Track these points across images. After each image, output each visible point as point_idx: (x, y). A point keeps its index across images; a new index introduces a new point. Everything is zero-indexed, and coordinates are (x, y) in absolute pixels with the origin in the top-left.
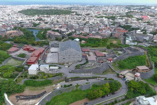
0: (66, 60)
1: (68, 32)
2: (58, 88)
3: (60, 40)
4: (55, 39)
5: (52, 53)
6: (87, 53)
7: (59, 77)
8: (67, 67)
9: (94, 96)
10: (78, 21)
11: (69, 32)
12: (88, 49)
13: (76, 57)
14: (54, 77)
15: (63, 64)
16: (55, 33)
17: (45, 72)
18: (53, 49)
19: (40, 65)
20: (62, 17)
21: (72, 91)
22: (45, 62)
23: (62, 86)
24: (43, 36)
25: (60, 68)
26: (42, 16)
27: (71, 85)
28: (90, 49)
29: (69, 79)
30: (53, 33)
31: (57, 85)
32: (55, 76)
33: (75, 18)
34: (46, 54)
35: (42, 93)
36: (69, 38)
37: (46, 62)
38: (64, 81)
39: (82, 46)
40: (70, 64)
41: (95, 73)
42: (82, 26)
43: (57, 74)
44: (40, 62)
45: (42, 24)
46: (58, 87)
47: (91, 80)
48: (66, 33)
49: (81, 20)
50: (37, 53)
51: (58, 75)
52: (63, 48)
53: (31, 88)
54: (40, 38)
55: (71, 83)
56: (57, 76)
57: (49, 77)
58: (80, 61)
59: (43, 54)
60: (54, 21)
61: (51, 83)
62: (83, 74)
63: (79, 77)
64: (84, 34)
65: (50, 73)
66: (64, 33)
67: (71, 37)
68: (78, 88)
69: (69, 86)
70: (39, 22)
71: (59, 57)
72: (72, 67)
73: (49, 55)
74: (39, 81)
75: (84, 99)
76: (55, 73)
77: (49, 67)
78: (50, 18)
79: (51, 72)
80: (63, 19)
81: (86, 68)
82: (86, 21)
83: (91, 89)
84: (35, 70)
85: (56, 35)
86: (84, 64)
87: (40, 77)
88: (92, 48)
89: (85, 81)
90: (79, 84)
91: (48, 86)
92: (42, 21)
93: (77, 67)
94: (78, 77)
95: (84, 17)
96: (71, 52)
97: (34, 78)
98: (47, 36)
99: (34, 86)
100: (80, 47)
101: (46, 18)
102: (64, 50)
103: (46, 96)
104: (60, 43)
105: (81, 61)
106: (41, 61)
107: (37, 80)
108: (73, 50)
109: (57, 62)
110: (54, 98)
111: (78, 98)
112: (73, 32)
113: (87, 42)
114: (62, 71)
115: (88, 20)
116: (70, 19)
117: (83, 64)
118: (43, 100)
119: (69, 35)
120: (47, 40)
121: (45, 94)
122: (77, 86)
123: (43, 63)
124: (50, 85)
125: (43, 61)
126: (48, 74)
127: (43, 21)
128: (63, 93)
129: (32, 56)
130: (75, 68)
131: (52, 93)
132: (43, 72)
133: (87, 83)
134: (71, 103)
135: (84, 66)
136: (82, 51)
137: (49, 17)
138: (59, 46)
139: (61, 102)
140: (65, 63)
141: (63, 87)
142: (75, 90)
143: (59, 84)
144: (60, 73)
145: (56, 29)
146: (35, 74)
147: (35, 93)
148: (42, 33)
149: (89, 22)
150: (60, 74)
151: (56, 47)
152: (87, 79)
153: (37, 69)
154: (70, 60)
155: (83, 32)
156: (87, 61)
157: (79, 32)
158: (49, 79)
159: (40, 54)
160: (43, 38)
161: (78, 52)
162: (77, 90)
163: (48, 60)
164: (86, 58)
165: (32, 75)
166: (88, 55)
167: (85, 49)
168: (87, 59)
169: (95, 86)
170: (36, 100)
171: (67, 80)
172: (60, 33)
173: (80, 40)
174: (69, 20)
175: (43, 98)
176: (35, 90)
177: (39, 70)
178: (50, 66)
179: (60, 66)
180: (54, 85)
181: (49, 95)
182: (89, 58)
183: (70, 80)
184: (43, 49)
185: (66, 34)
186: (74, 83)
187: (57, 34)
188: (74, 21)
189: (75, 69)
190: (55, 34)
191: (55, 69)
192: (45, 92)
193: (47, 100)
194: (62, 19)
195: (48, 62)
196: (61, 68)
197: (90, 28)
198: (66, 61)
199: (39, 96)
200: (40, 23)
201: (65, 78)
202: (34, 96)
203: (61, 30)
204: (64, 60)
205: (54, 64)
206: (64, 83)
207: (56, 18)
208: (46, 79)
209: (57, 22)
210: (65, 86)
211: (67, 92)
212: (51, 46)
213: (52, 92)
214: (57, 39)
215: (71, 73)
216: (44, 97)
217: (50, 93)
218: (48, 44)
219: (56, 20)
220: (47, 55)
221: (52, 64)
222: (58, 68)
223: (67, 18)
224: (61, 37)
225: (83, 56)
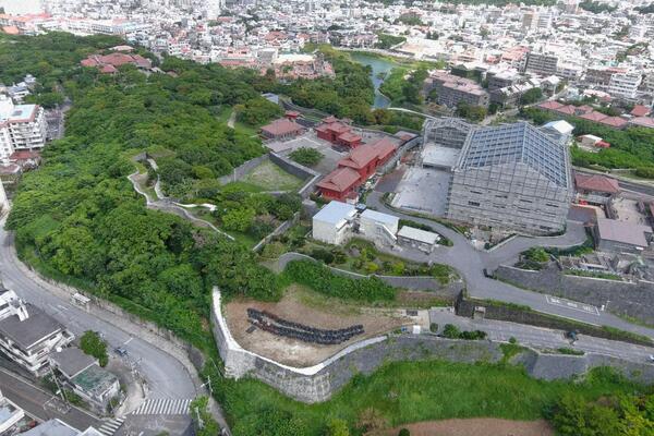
0: (485, 213)
1: (522, 83)
2: (417, 329)
3: (478, 117)
4: (455, 108)
5: (427, 166)
6: (600, 199)
7: (435, 280)
8: (477, 243)
9: (588, 425)
10: (586, 37)
11: (528, 87)
12: (614, 179)
13: (534, 206)
14: (407, 274)
15: (463, 228)
16: (459, 84)
17: (379, 245)
18: (433, 153)
19: (360, 211)
20: (511, 15)
21: (478, 364)
22: (385, 204)
23: (433, 327)
24: (406, 91)
25: (444, 242)
26: (421, 7)
27: (481, 335)
28: (620, 185)
29: (478, 303)
30: (451, 81)
31: (416, 314)
32: (415, 273)
33: (576, 24)
34: (398, 168)
35: (344, 331)
36: (521, 111)
37: (392, 204)
38: (453, 310)
39: (580, 161)
40: (496, 233)
41: (629, 312)
42: (604, 62)
43: (426, 264)
44: (368, 198)
45: (416, 39)
46: (419, 323)
47: (593, 339)
48: (510, 89)
49: (602, 36)
50: (362, 156)
51: (429, 273)
52: (483, 154)
53: (307, 295)
54: (392, 99)
55: (478, 327)
56: (424, 274)
57: (387, 268)
58: (553, 235)
59: (390, 164)
60: (471, 29)
61: (392, 298)
62: (555, 301)
63: (529, 309)
64: (604, 104)
65: (395, 254)
66: (504, 90)
67: (532, 108)
68: (513, 359)
69: (466, 336)
70: (402, 28)
71: (452, 192)
72: (505, 254)
73: (413, 174)
74: (342, 277)
75: (530, 418)
76: (418, 260)
77: (399, 228)
78: (455, 16)
79: (400, 250)
80: (516, 24)
81: (579, 273)
82: (632, 41)
83: (582, 387)
84: (339, 226)
85: (464, 93)
86: (574, 251)
87: (353, 261)
88: (634, 181)
89: (558, 338)
90: (521, 344)
91: (377, 305)
92: (416, 26)
93: (529, 258)
94: (522, 309)
95: (626, 21)
96: (515, 179)
97: (328, 260)
98: (423, 94)
99: (321, 290)
100: (568, 166)
101: (437, 18)
102: (482, 164)
103: (358, 347)
104: (472, 129)
105: (559, 234)
106: (370, 194)
107: (337, 270)
108: (530, 170)
109: (436, 213)
110: (392, 369)
111: (500, 403)
112: (548, 89)
113: (612, 145)
114: (453, 257)
115: (646, 40)
116: (549, 26)
117: (565, 253)
118: (342, 358)
119: (523, 99)
120: (420, 111)
121: (359, 338)
122: (511, 348)
123: (378, 204)
124: (385, 306)
125: (382, 194)
126: (389, 256)
127: (424, 28)
128: (434, 357)
129: (341, 166)
130: (516, 260)
131: (387, 341)
132: (370, 244)
133: (562, 351)
134: (458, 417)
135: (568, 263)
136: (576, 188)
137: (451, 12)
138: (462, 143)
139: (415, 396)
140: (472, 226)
141: (441, 330)
142: (492, 362)
143: (423, 315)
144: (441, 266)
145: (469, 66)
146: (337, 243)
147: (321, 320)
148: (406, 77)
149: (646, 45)
150: (439, 272)
151: (451, 146)
152: (570, 329)
153: (348, 222)
154: (500, 216)
155: (601, 94)
156: (593, 239)
157: (581, 92)
158: (384, 277)
159: (377, 162)
160: (404, 98)
161: (554, 186)
162: (501, 367)
163: (403, 198)
164: (592, 225)
165: (325, 244)
166: (605, 209)
167: (593, 176)
168: (596, 229)
169: (607, 377)
170: (316, 350)
171: (462, 305)
172: (485, 86)
173: (573, 132)
174: (541, 30)
175: (344, 353)
176: (321, 306)
177: (356, 229)
178: (401, 224)
179: (448, 233)
180: (402, 313)
181: (371, 346)
182: (606, 229)
183: (481, 309)
184: (394, 144)
185: (509, 93)
186: (500, 332)
187: (471, 87)
188: (568, 35)
189: (516, 265)
190: (461, 88)
191: (420, 243)
192: (356, 331)
193: (359, 367)
194: (509, 24)
195: (398, 205)
196: (452, 245)
197: (644, 76)
198: (479, 216)
199: (329, 338)
200: (407, 33)
201: (457, 293)
202: (314, 330)
203: (489, 74)
204: (473, 211)
205: (424, 217)
206: (447, 315)
207: (482, 19)
208: (373, 278)
209: (484, 34)
210: (449, 331)
211: (452, 358)
212: (431, 138)
213: (385, 338)
214: (462, 113)
215: (491, 277)
216: (349, 350)
217: (379, 339)
218: (416, 128)
219: (478, 26)
220: (401, 173)
221: (416, 216)
222: (438, 243)
223: (534, 22)
224: (484, 105)
225: (574, 212)
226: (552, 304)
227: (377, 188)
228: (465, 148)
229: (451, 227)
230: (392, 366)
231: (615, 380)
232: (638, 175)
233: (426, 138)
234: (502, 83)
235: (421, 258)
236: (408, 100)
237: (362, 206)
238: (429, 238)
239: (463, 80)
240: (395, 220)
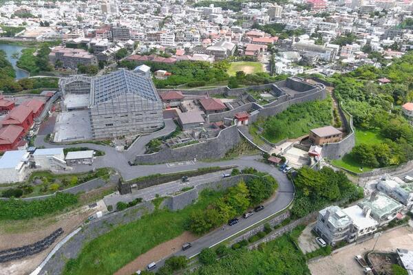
0: (118, 129)
1: (113, 47)
2: (99, 214)
3: (94, 72)
4: (77, 69)
5: (70, 110)
6: (176, 103)
7: (101, 179)
8: (120, 148)
9: (208, 223)
10: (140, 16)
11: (117, 49)
12: (179, 91)
13: (144, 116)
14: (81, 182)
15: (108, 142)
16: (74, 53)
17: (55, 171)
18: (71, 100)
19: (32, 152)
20: (93, 6)
21: (142, 218)
22: (49, 142)
23: (110, 208)
24: (38, 63)
25: (99, 154)
26: (29, 5)
27: (139, 200)
28: (183, 94)
29: (131, 183)
30: (68, 52)
31: (96, 205)
32: (86, 180)
33: (133, 9)
34: (50, 116)
35: (48, 238)
36: (119, 63)
37: (55, 140)
38: (118, 193)
39: (160, 86)
40: (128, 138)
41: (207, 157)
42: (154, 29)
43: (92, 172)
44: (35, 142)
45: (33, 28)
46: (100, 210)
47: (196, 177)
48: (108, 51)
49: (148, 14)
50: (20, 114)
51: (96, 176)
52: (104, 93)
53: (10, 226)
54: (29, 71)
55: (137, 196)
56: (91, 178)
57: (65, 184)
58: (159, 129)
59: (44, 115)
60: (70, 17)
61: (76, 202)
62: (172, 165)
63: (160, 175)
64: (161, 52)
65: (69, 172)
66: (104, 52)
67: (124, 61)
68: (162, 205)
69: (131, 204)
70: (21, 21)
71: (93, 121)
72: (138, 149)
73: (63, 117)
74: (33, 202)
75: (179, 234)
76: (85, 171)
77: (65, 155)
78: (56, 10)
79: (71, 169)
80: (98, 11)
81: (179, 146)
82: (164, 16)
83: (199, 205)
84: (18, 168)
85: (79, 58)
86: (172, 135)
87: (39, 188)
88: (190, 90)
89: (179, 185)
90: (162, 196)
91: (67, 210)
92: (30, 19)
93: (151, 147)
94: (156, 176)
95: (158, 5)
96: (129, 104)
97: (18, 194)
98: (51, 64)
99: (21, 217)
100: (155, 89)
101: (43, 12)
102: (106, 99)
103: (63, 243)
104: (93, 80)
105: (162, 128)
106: (35, 139)
107: (28, 198)
108: (135, 96)
109: (87, 137)
110: (90, 248)
111: (162, 233)
112: (129, 48)
113: (172, 74)
114: (107, 161)
115: (170, 15)
116: (118, 11)
117: (168, 137)
118: (53, 256)
119: (118, 56)
120: (53, 75)
121: (61, 237)
122: (157, 201)
123: (43, 144)
124: (73, 208)
125: (45, 136)
126: (64, 175)
127: (36, 19)
128: (115, 227)
129: (4, 126)
130: (145, 150)
131: (82, 231)
132: (47, 172)
133: (184, 190)
134: (142, 253)
135: (172, 143)
136: (163, 101)
137: (53, 7)
138: (89, 90)
139: (113, 255)
140: (113, 139)
141: (114, 209)
142: (150, 213)
143: (101, 204)
144: (101, 169)
145: (77, 41)
146: (21, 180)
147: (27, 238)
148: (35, 54)
149: (171, 17)
150: (102, 173)
151: (83, 93)
152: (183, 177)
153: (25, 163)
154: (127, 128)
155: (158, 46)
156: (180, 126)
157: (148, 47)
158: (66, 190)
159: (33, 115)
160: (38, 68)
161: (151, 102)
162: (156, 214)
163: (61, 135)
164: (176, 118)
165: (11, 184)
166: (180, 108)
167: (168, 92)
168: (179, 119)
169: (207, 194)
170: (30, 261)
171: (123, 188)
172: (91, 52)
173: (151, 70)
174: (114, 14)
175: (53, 252)
176: (24, 229)
177: (33, 165)
178: (66, 152)
179: (98, 147)
180: (87, 208)
181: (72, 238)
182: (185, 119)
183: (134, 185)
184: (42, 100)
185: (108, 54)
186: (148, 194)
187: (82, 54)
188: (130, 16)
189: (145, 153)
190: (76, 55)
191: (83, 159)
192: (59, 233)
193: (68, 256)
194: (93, 12)
195: (59, 140)
196: (104, 154)
197: (175, 34)
199: (40, 247)
200: (24, 24)
201: (117, 181)
202: (24, 247)
203: (92, 44)
204: (110, 129)
205: (81, 142)
206: (116, 197)
207: (75, 10)
208: (58, 193)
209: (80, 19)
210: (120, 206)
211: (127, 221)
212: (67, 91)
213: (80, 228)
214: (83, 71)
215: (134, 165)
216: (57, 248)
217: (76, 232)
218: (54, 86)
219: (74, 15)
220: (54, 119)
221: (74, 143)
222: (95, 155)
223: (109, 9)
224: (95, 63)
225: (166, 114)
226: (171, 168)
227: (39, 134)
228: (92, 91)
229: (100, 144)
230: (91, 244)
231: (211, 194)
232: (190, 86)
233: (63, 92)
234: (101, 48)
235: (87, 169)
236: (43, 70)
237: (31, 149)
238: (88, 154)
239: (76, 50)
240: (61, 150)
